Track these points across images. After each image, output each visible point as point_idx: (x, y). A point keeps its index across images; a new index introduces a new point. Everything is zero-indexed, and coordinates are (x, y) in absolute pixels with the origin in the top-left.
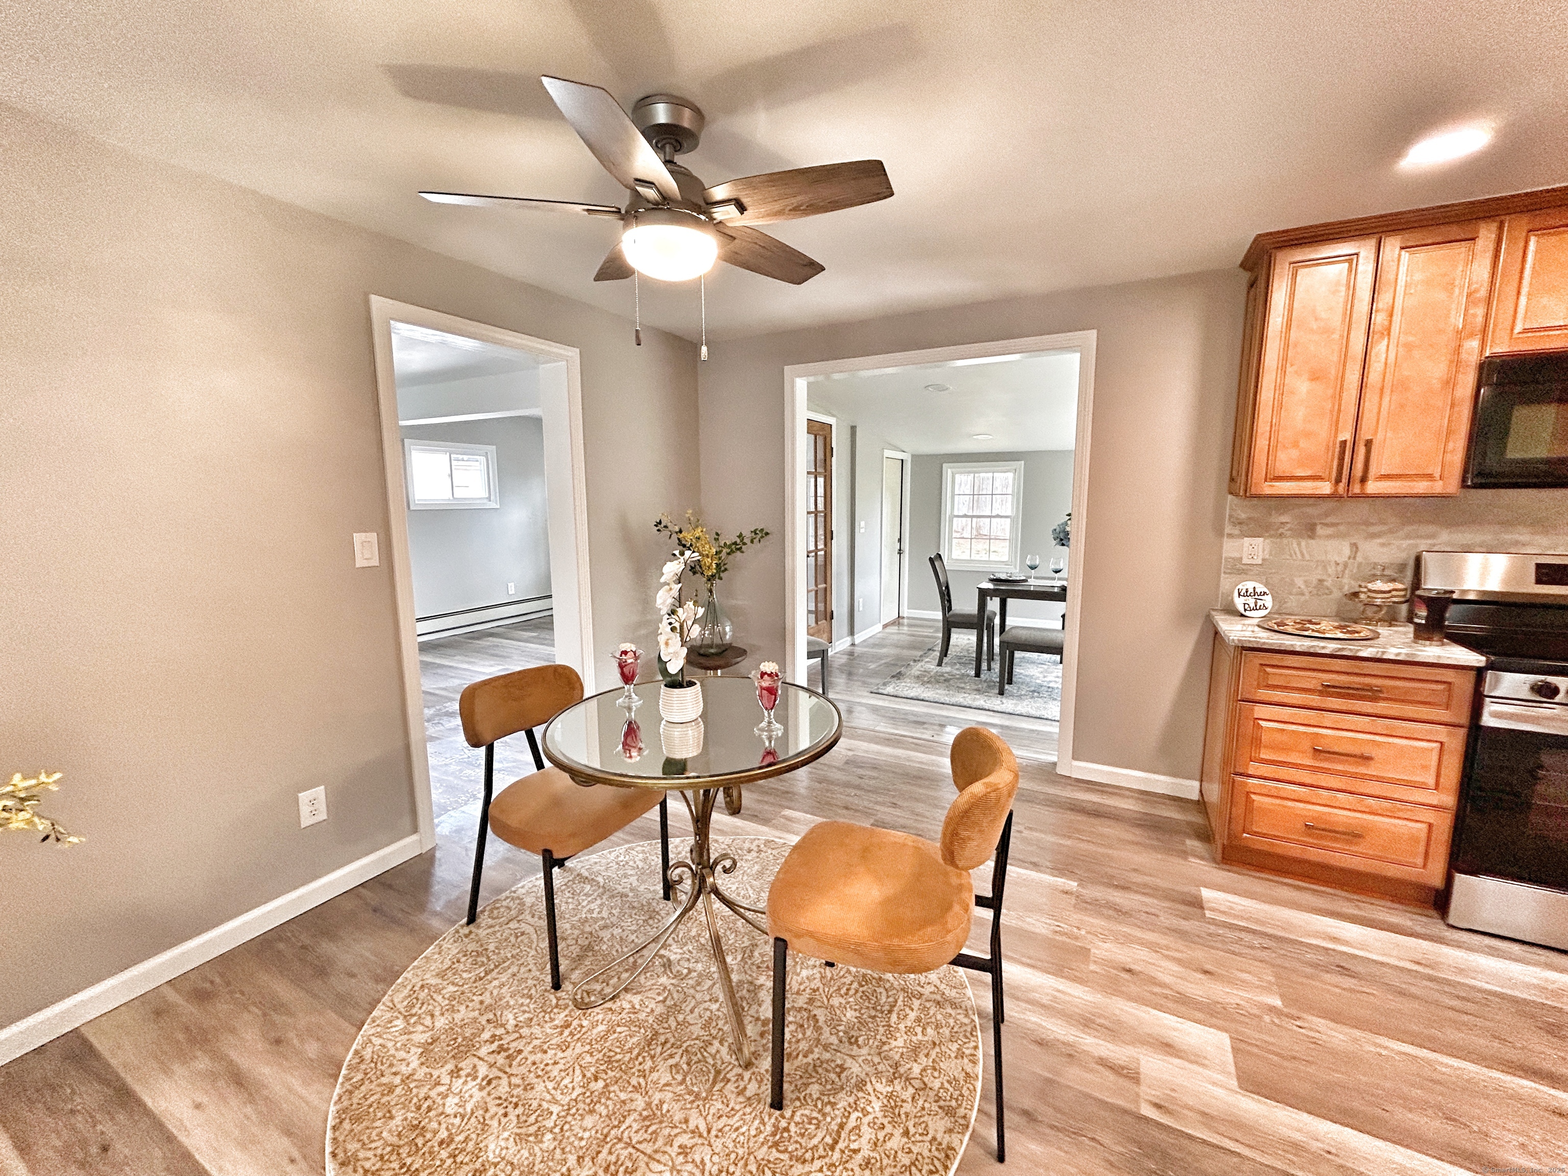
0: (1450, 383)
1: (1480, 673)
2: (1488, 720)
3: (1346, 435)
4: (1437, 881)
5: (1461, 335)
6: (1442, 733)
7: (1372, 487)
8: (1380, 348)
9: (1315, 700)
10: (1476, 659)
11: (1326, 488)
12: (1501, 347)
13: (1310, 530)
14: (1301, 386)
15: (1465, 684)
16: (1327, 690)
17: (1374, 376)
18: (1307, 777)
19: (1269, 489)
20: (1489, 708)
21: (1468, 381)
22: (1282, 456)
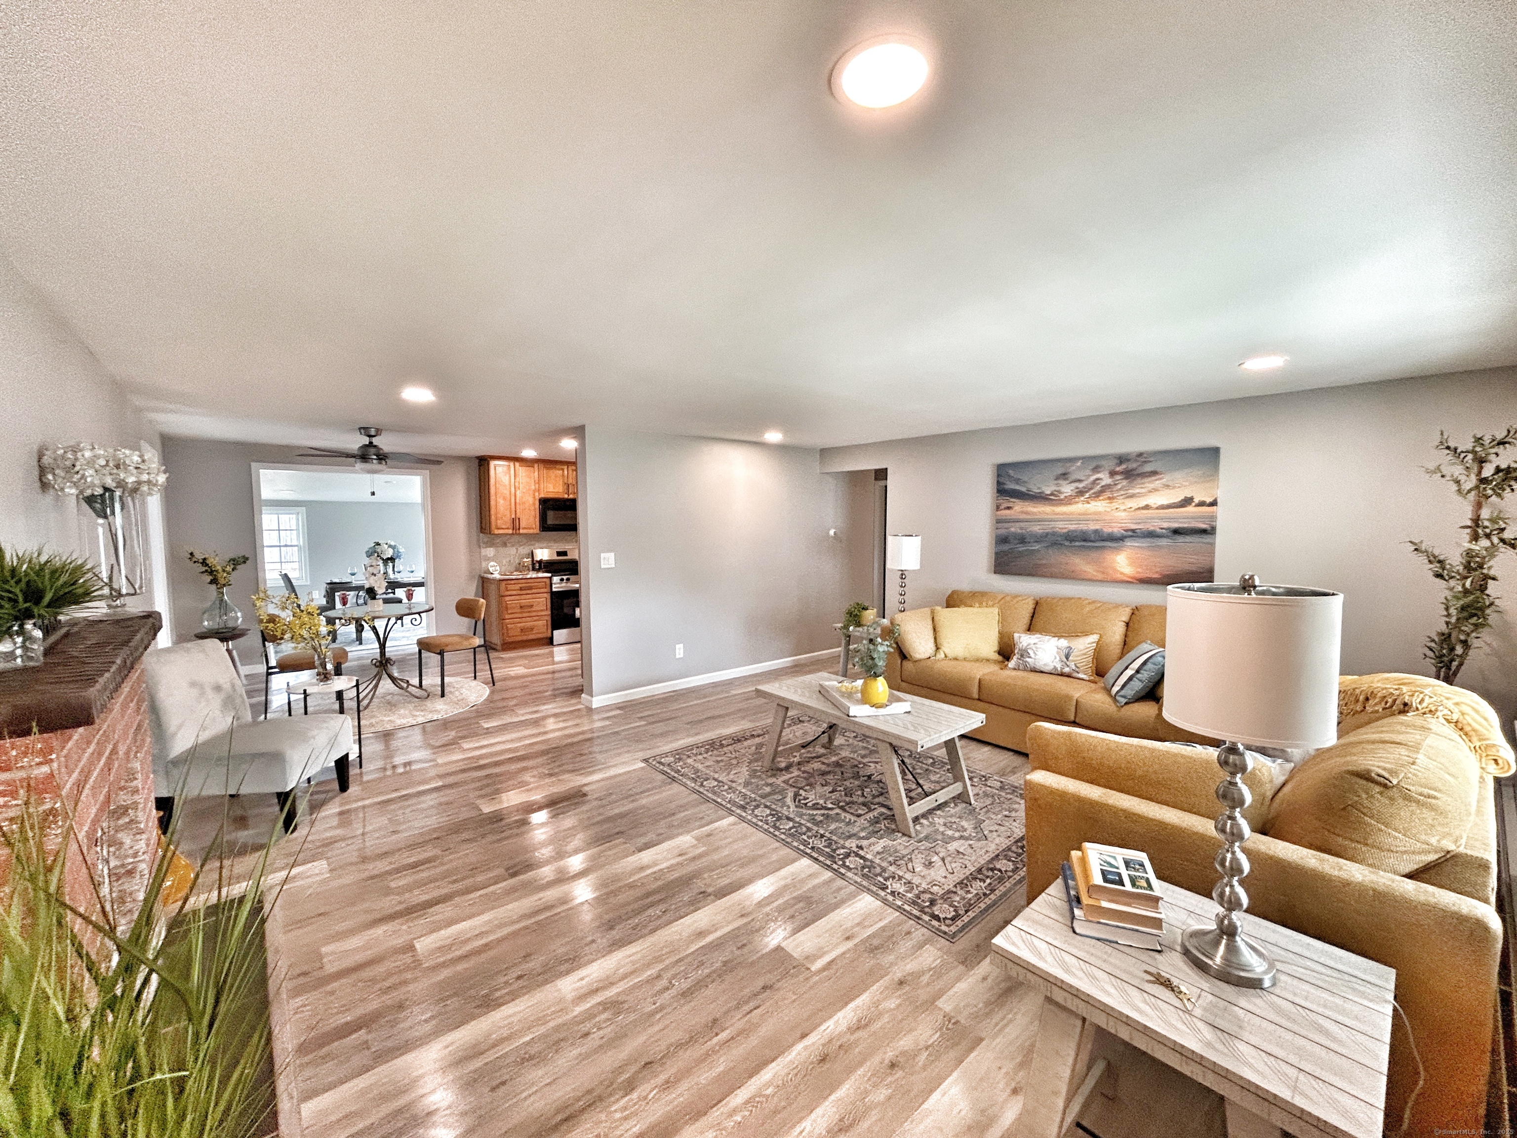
0: (534, 504)
1: (550, 578)
2: (554, 590)
3: (513, 516)
4: (549, 635)
5: (534, 491)
6: (545, 595)
7: (521, 531)
8: (518, 493)
9: (519, 592)
10: (549, 575)
11: (510, 531)
12: (542, 496)
13: (505, 545)
14: (501, 502)
15: (548, 581)
16: (521, 589)
17: (518, 501)
18: (520, 616)
19: (496, 532)
20: (554, 586)
21: (537, 503)
22: (499, 522)
